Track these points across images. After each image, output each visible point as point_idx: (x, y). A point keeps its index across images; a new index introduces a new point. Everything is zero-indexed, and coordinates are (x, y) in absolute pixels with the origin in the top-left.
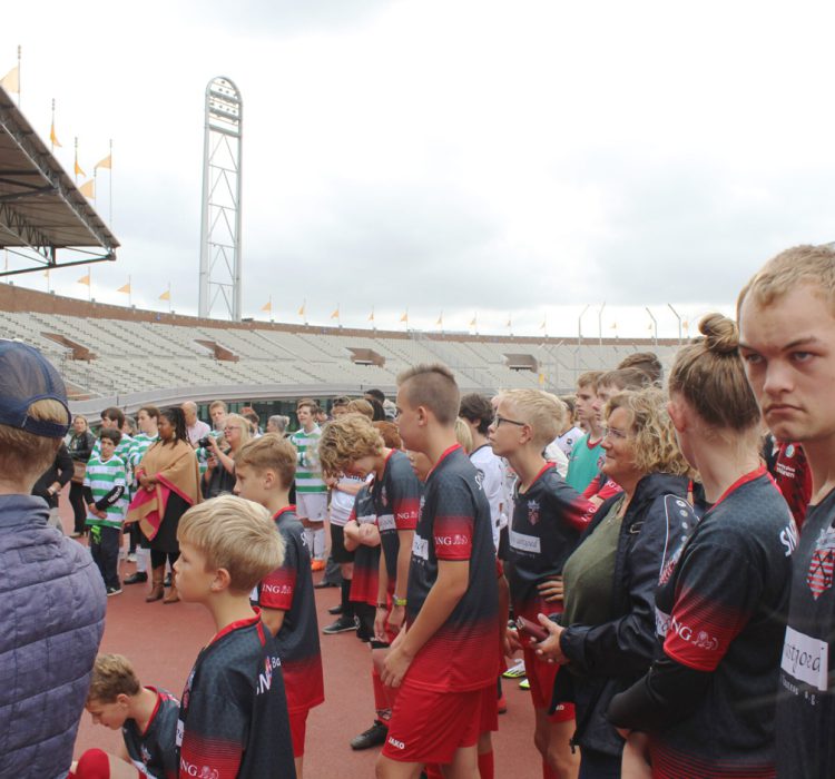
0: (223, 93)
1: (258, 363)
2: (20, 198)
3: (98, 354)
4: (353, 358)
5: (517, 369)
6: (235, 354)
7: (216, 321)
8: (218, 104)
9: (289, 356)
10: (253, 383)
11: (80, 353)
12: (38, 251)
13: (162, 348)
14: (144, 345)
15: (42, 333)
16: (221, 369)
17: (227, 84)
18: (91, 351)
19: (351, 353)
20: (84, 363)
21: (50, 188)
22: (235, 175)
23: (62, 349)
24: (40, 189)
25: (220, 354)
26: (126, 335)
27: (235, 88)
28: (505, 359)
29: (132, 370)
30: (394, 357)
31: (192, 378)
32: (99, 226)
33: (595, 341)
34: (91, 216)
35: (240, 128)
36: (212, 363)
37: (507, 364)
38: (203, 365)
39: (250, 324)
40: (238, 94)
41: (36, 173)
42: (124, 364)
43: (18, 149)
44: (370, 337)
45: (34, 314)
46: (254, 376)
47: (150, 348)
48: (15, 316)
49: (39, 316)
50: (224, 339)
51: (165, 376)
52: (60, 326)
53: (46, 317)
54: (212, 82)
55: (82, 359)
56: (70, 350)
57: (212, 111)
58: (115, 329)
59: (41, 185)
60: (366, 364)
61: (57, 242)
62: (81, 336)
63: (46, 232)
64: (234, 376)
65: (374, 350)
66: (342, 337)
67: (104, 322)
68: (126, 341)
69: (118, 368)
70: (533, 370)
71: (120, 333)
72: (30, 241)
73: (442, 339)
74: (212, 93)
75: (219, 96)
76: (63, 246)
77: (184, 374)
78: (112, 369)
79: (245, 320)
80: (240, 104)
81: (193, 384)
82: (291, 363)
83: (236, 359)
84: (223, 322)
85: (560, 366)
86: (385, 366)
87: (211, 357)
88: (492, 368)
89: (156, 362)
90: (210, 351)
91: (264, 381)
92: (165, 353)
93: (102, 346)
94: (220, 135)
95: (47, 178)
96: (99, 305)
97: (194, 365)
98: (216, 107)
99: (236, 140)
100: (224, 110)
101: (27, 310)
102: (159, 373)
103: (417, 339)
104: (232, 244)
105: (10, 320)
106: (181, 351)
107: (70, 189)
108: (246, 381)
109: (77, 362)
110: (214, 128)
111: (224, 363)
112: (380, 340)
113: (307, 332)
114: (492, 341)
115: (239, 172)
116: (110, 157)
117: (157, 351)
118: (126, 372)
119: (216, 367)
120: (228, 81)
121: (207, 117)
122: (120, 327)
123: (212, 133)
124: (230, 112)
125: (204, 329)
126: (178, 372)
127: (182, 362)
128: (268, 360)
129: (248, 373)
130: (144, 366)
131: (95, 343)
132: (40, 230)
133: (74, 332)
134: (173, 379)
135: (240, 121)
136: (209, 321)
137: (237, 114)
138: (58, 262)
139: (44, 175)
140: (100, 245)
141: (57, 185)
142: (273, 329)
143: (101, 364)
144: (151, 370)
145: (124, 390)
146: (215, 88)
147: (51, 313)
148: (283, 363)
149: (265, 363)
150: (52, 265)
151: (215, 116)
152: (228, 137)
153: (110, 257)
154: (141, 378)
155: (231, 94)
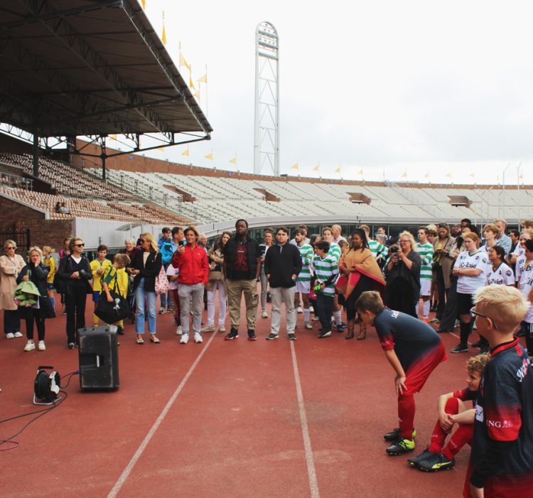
0: (267, 32)
1: (292, 202)
2: (161, 104)
3: (197, 198)
4: (350, 199)
5: (457, 206)
6: (278, 197)
7: (265, 177)
8: (264, 39)
9: (312, 198)
10: (290, 215)
11: (187, 197)
12: (165, 135)
13: (234, 193)
14: (223, 191)
15: (164, 185)
16: (270, 207)
17: (269, 26)
18: (193, 196)
19: (350, 196)
20: (190, 203)
21: (178, 97)
22: (275, 84)
23: (176, 195)
24: (173, 98)
25: (269, 197)
26: (212, 186)
27: (273, 28)
28: (449, 199)
29: (217, 207)
30: (377, 198)
31: (254, 212)
32: (203, 119)
33: (514, 187)
34: (199, 113)
35: (277, 54)
36: (264, 202)
37: (450, 202)
38: (259, 204)
39: (285, 178)
40: (275, 32)
41: (172, 88)
42: (213, 204)
43: (164, 74)
44: (361, 186)
45: (157, 173)
46: (291, 211)
47: (227, 193)
48: (147, 175)
49: (160, 175)
50: (271, 187)
51: (238, 211)
52: (173, 180)
53: (164, 176)
54: (260, 25)
55: (188, 201)
56: (180, 196)
57: (260, 43)
58: (204, 182)
59: (173, 95)
60: (359, 203)
61: (175, 129)
62: (186, 187)
63: (169, 123)
64: (278, 210)
65: (364, 194)
66: (343, 186)
67: (197, 178)
68: (212, 189)
69: (209, 206)
70: (467, 206)
71: (208, 184)
72: (161, 129)
73: (407, 187)
74: (260, 32)
75: (264, 34)
76: (179, 132)
77: (249, 210)
78: (207, 207)
79: (283, 175)
80: (277, 38)
81: (255, 216)
82: (313, 203)
83: (278, 200)
84: (269, 177)
85: (484, 203)
86: (371, 204)
87: (263, 199)
88: (440, 205)
89: (231, 202)
90: (262, 195)
91: (298, 214)
92: (235, 196)
93: (198, 193)
94: (265, 58)
95: (178, 91)
96: (194, 167)
97: (253, 203)
98: (263, 41)
99: (275, 61)
100: (267, 42)
101: (153, 171)
102: (233, 209)
103: (390, 187)
104: (274, 128)
105: (144, 177)
106: (245, 195)
107: (189, 97)
108: (286, 214)
109: (186, 202)
110: (261, 54)
111: (272, 202)
112: (367, 187)
113: (321, 182)
114: (440, 188)
115: (277, 82)
116: (206, 75)
117: (231, 195)
118: (214, 209)
119: (267, 205)
120: (269, 23)
121: (257, 48)
122: (208, 181)
123: (260, 57)
124: (271, 44)
125: (257, 182)
126: (245, 208)
127: (247, 202)
128: (298, 200)
129: (287, 209)
130: (225, 205)
131: (194, 191)
132: (166, 122)
133: (181, 185)
134: (242, 213)
135: (277, 49)
136: (260, 176)
137: (275, 45)
138: (176, 142)
139: (176, 88)
140: (202, 131)
141: (183, 95)
142: (299, 181)
143: (199, 204)
144: (229, 207)
145: (216, 220)
146: (262, 29)
147: (167, 172)
148: (308, 203)
149: (297, 202)
150: (172, 144)
151: (261, 46)
152: (270, 60)
153: (208, 138)
154: (224, 213)
155: (272, 32)
